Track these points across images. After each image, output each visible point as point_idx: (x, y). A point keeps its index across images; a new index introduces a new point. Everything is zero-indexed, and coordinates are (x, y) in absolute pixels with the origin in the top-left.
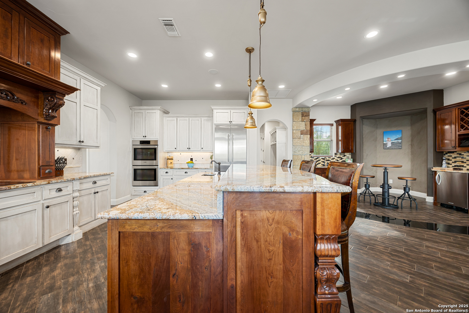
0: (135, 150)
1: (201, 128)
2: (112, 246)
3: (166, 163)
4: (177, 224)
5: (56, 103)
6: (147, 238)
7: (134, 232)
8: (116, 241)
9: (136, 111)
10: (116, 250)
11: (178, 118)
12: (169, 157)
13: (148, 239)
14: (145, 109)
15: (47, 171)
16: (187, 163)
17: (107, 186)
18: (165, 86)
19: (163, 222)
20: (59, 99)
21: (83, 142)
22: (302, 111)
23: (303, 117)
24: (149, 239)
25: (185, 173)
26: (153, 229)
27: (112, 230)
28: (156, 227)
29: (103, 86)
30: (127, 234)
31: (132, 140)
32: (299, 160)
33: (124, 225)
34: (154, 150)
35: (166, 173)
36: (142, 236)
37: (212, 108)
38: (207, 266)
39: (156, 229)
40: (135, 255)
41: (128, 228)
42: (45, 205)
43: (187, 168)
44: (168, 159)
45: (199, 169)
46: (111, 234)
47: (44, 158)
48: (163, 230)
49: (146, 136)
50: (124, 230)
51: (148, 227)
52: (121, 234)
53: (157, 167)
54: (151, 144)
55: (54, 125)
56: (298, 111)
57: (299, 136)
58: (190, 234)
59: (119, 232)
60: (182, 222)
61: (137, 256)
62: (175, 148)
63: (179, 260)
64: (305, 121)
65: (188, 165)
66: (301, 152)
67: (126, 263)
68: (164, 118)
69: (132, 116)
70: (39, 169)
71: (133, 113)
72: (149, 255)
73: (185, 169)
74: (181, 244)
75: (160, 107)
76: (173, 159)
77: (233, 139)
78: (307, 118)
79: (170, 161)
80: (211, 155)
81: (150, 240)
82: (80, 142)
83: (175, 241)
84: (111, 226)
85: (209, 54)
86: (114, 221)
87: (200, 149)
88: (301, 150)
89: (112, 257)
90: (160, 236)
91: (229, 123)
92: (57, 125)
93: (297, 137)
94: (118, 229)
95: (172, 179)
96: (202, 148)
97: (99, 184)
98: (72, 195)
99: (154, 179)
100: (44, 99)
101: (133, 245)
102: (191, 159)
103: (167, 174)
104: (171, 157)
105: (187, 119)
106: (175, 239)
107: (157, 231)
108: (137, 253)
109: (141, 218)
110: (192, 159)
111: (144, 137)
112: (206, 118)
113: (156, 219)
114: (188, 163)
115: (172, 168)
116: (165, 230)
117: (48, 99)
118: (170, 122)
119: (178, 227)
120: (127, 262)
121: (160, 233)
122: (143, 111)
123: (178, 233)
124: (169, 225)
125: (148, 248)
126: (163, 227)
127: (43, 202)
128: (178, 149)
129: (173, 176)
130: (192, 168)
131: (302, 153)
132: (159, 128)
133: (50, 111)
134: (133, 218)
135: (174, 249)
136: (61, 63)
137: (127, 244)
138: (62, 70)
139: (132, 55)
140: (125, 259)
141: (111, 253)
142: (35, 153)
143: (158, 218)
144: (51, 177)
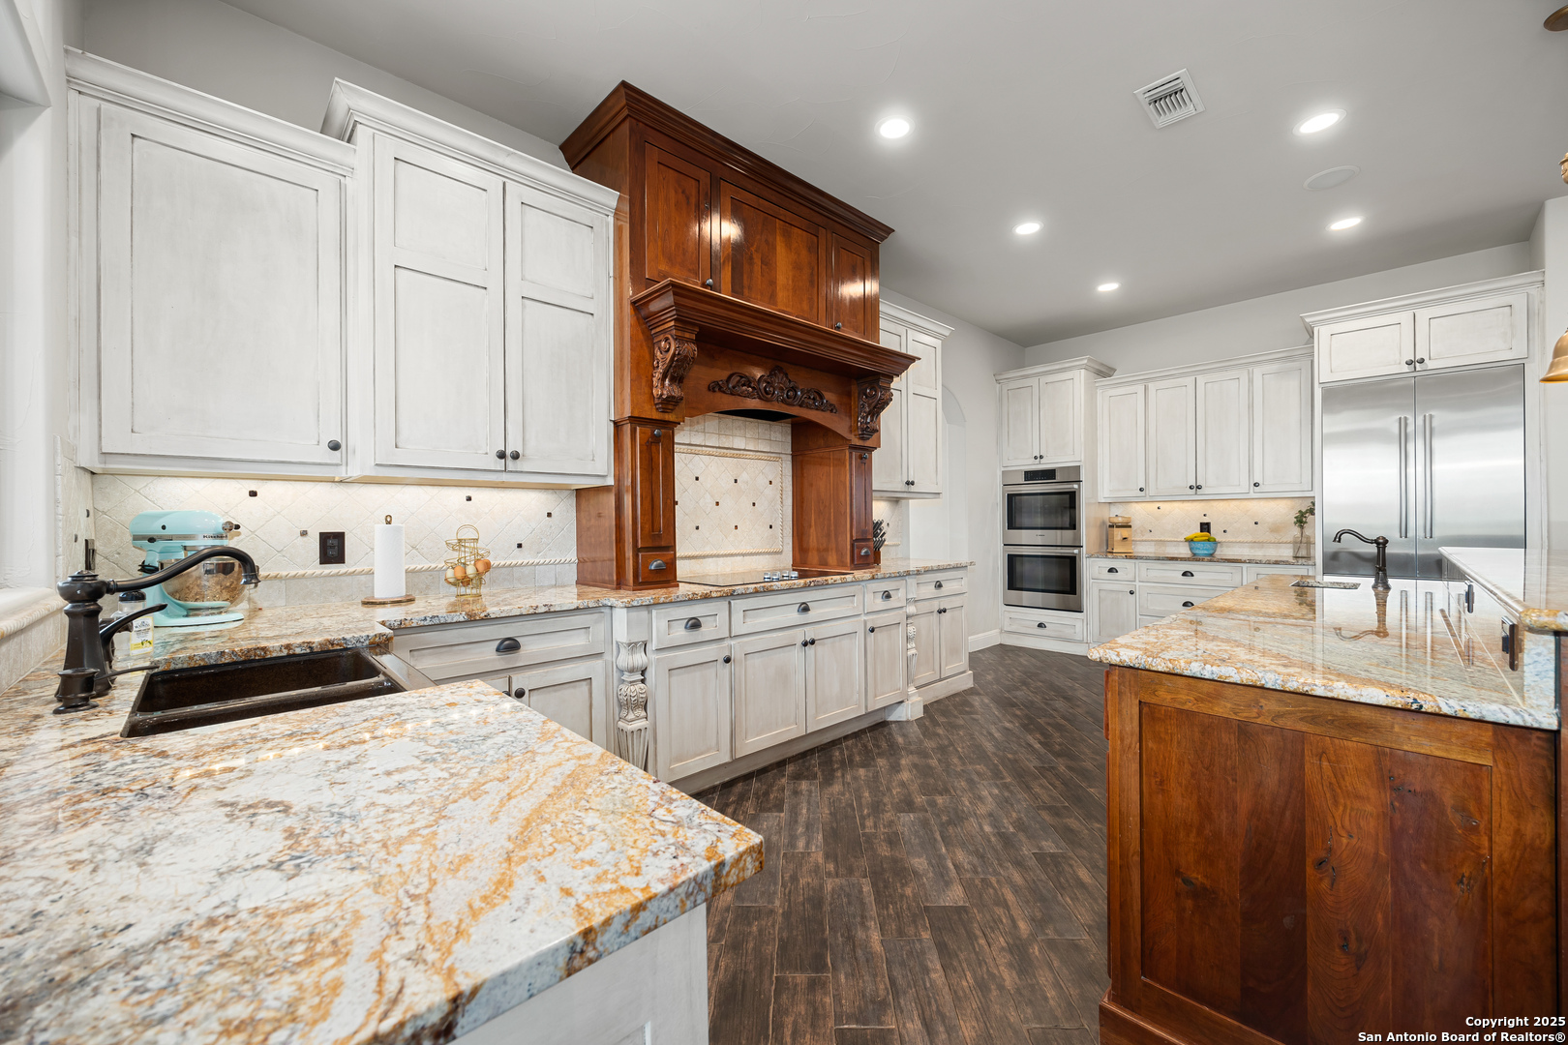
0: (1011, 498)
1: (1251, 406)
2: (1121, 732)
3: (1105, 538)
4: (1334, 716)
5: (878, 399)
6: (1223, 735)
7: (1181, 711)
8: (1132, 723)
9: (1013, 385)
10: (1131, 743)
11: (1151, 385)
12: (1116, 520)
13: (1228, 739)
14: (1038, 373)
15: (863, 552)
16: (1187, 540)
17: (961, 596)
18: (1108, 287)
19: (1280, 701)
20: (884, 388)
21: (912, 483)
24: (1230, 739)
25: (1185, 574)
26: (1245, 714)
27: (1120, 693)
28: (1255, 710)
29: (947, 333)
30: (1163, 712)
31: (1003, 469)
33: (1153, 687)
34: (1068, 496)
35: (1111, 570)
36: (1211, 726)
37: (1307, 320)
38: (1466, 875)
39: (1255, 715)
40: (1185, 771)
41: (1164, 696)
42: (869, 627)
43: (1189, 556)
44: (1111, 526)
45: (1245, 562)
46: (1120, 704)
47: (859, 523)
48: (1281, 722)
49: (1041, 457)
50: (1153, 700)
51: (1229, 705)
52: (1145, 710)
53: (1080, 552)
54: (1058, 479)
55: (871, 449)
58: (1385, 754)
59: (1140, 702)
60: (1353, 712)
61: (1193, 775)
62: (1141, 490)
63: (1339, 825)
65: (1191, 549)
67: (1161, 785)
68: (1099, 391)
69: (1001, 400)
70: (852, 546)
71: (1005, 391)
72: (1231, 782)
73: (1182, 559)
74: (1347, 778)
75: (1089, 359)
76: (1130, 527)
77: (1430, 433)
79: (1119, 533)
80: (1300, 511)
81: (1233, 742)
82: (908, 483)
83: (1325, 764)
84: (1120, 684)
85: (1319, 123)
86: (1128, 672)
87: (1244, 486)
89: (1121, 759)
90: (1269, 739)
91: (1406, 368)
92: (876, 448)
94: (1136, 695)
95: (1132, 593)
96: (1257, 485)
97: (947, 588)
98: (904, 610)
99: (1068, 589)
100: (859, 394)
101: (1178, 743)
102: (1203, 525)
103: (1112, 575)
104: (1125, 520)
105: (1190, 380)
106: (1323, 759)
107: (1259, 721)
108: (1192, 766)
109: (1211, 678)
110: (1208, 524)
111: (1036, 458)
112: (1275, 367)
113: (1262, 688)
114: (1190, 541)
115: (1129, 557)
116: (1288, 723)
117: (865, 394)
118: (1120, 402)
119: (1336, 723)
120: (1162, 782)
121: (1271, 730)
122: (1034, 382)
123: (1336, 741)
124: (1301, 712)
125: (1229, 763)
126: (1279, 715)
127: (866, 618)
128: (1151, 491)
129: (1137, 584)
130: (1211, 558)
132: (1083, 426)
133: (869, 419)
134: (1186, 673)
135: (1320, 786)
136: (882, 308)
137: (1161, 738)
138: (882, 324)
139: (1028, 229)
140: (1156, 773)
141: (1118, 748)
142: (845, 512)
143: (1269, 686)
144: (869, 564)
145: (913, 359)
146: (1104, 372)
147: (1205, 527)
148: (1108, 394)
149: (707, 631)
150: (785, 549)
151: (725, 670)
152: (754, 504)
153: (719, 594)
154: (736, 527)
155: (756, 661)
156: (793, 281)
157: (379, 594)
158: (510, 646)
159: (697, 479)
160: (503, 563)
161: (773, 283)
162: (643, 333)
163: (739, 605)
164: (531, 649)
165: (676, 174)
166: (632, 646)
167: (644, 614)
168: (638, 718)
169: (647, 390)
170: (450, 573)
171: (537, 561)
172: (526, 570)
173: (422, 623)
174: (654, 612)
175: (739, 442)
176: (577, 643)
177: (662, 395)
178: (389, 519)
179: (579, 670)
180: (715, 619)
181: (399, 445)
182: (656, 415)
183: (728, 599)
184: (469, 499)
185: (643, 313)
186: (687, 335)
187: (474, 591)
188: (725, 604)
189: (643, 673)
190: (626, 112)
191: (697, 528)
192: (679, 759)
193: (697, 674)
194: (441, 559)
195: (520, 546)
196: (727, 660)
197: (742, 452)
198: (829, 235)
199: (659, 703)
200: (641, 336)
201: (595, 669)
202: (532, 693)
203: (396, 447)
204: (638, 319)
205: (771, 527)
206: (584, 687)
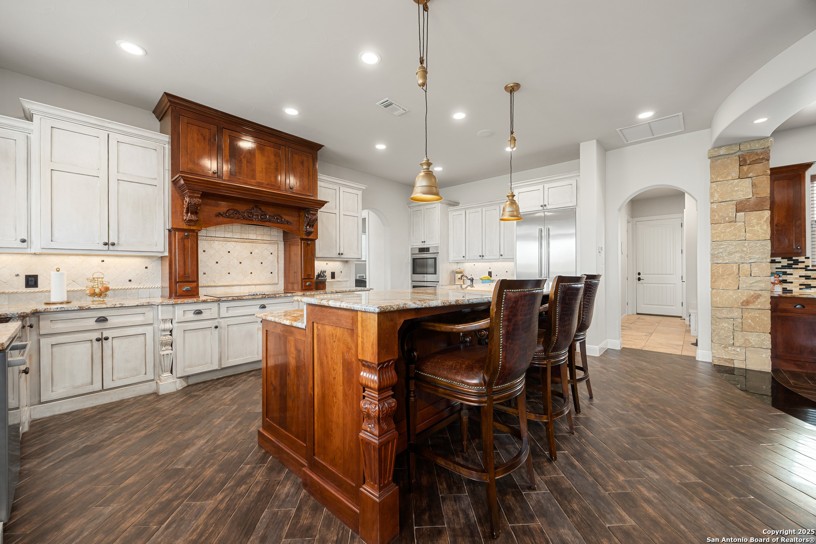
0: (414, 260)
3: (452, 278)
5: (310, 219)
9: (415, 209)
11: (467, 211)
12: (456, 270)
14: (424, 204)
15: (307, 284)
20: (313, 214)
21: (342, 254)
22: (739, 153)
23: (745, 168)
29: (364, 188)
31: (411, 247)
32: (729, 275)
34: (433, 260)
44: (455, 273)
47: (305, 271)
49: (424, 242)
54: (430, 251)
55: (313, 240)
56: (725, 155)
57: (730, 217)
62: (464, 257)
64: (751, 175)
66: (738, 255)
68: (450, 212)
70: (302, 281)
71: (412, 211)
77: (548, 236)
78: (758, 167)
82: (339, 254)
85: (459, 116)
87: (498, 256)
88: (736, 252)
91: (541, 208)
92: (317, 240)
93: (724, 218)
96: (501, 255)
100: (304, 216)
102: (489, 272)
105: (480, 209)
110: (491, 272)
111: (422, 242)
114: (482, 279)
117: (306, 216)
118: (457, 217)
122: (422, 208)
128: (467, 257)
131: (741, 257)
132: (439, 228)
133: (308, 227)
139: (381, 147)
142: (299, 267)
144: (312, 289)
145: (326, 202)
146: (455, 204)
147: (490, 274)
148: (454, 214)
149: (205, 315)
150: (280, 282)
151: (217, 331)
152: (262, 263)
153: (212, 300)
154: (251, 273)
155: (235, 328)
156: (265, 169)
157: (53, 300)
158: (102, 320)
159: (229, 252)
160: (120, 288)
161: (254, 170)
162: (178, 193)
163: (224, 306)
164: (113, 321)
165: (198, 127)
166: (164, 321)
167: (171, 308)
168: (167, 350)
169: (181, 217)
170: (88, 292)
171: (139, 287)
172: (133, 291)
173: (56, 310)
174: (176, 307)
175: (252, 236)
176: (139, 319)
177: (186, 219)
178: (58, 269)
179: (140, 330)
180: (210, 311)
181: (53, 240)
182: (185, 227)
183: (219, 302)
184: (103, 261)
185: (178, 185)
186: (196, 195)
187: (102, 299)
188: (216, 304)
189: (171, 331)
190: (169, 104)
191: (229, 273)
192: (190, 366)
193: (200, 333)
194: (83, 286)
195: (130, 281)
196: (216, 327)
197: (255, 240)
198: (287, 149)
199: (178, 344)
200: (177, 195)
201: (149, 330)
202: (114, 339)
203: (52, 241)
204: (175, 188)
205: (272, 273)
206: (142, 337)
